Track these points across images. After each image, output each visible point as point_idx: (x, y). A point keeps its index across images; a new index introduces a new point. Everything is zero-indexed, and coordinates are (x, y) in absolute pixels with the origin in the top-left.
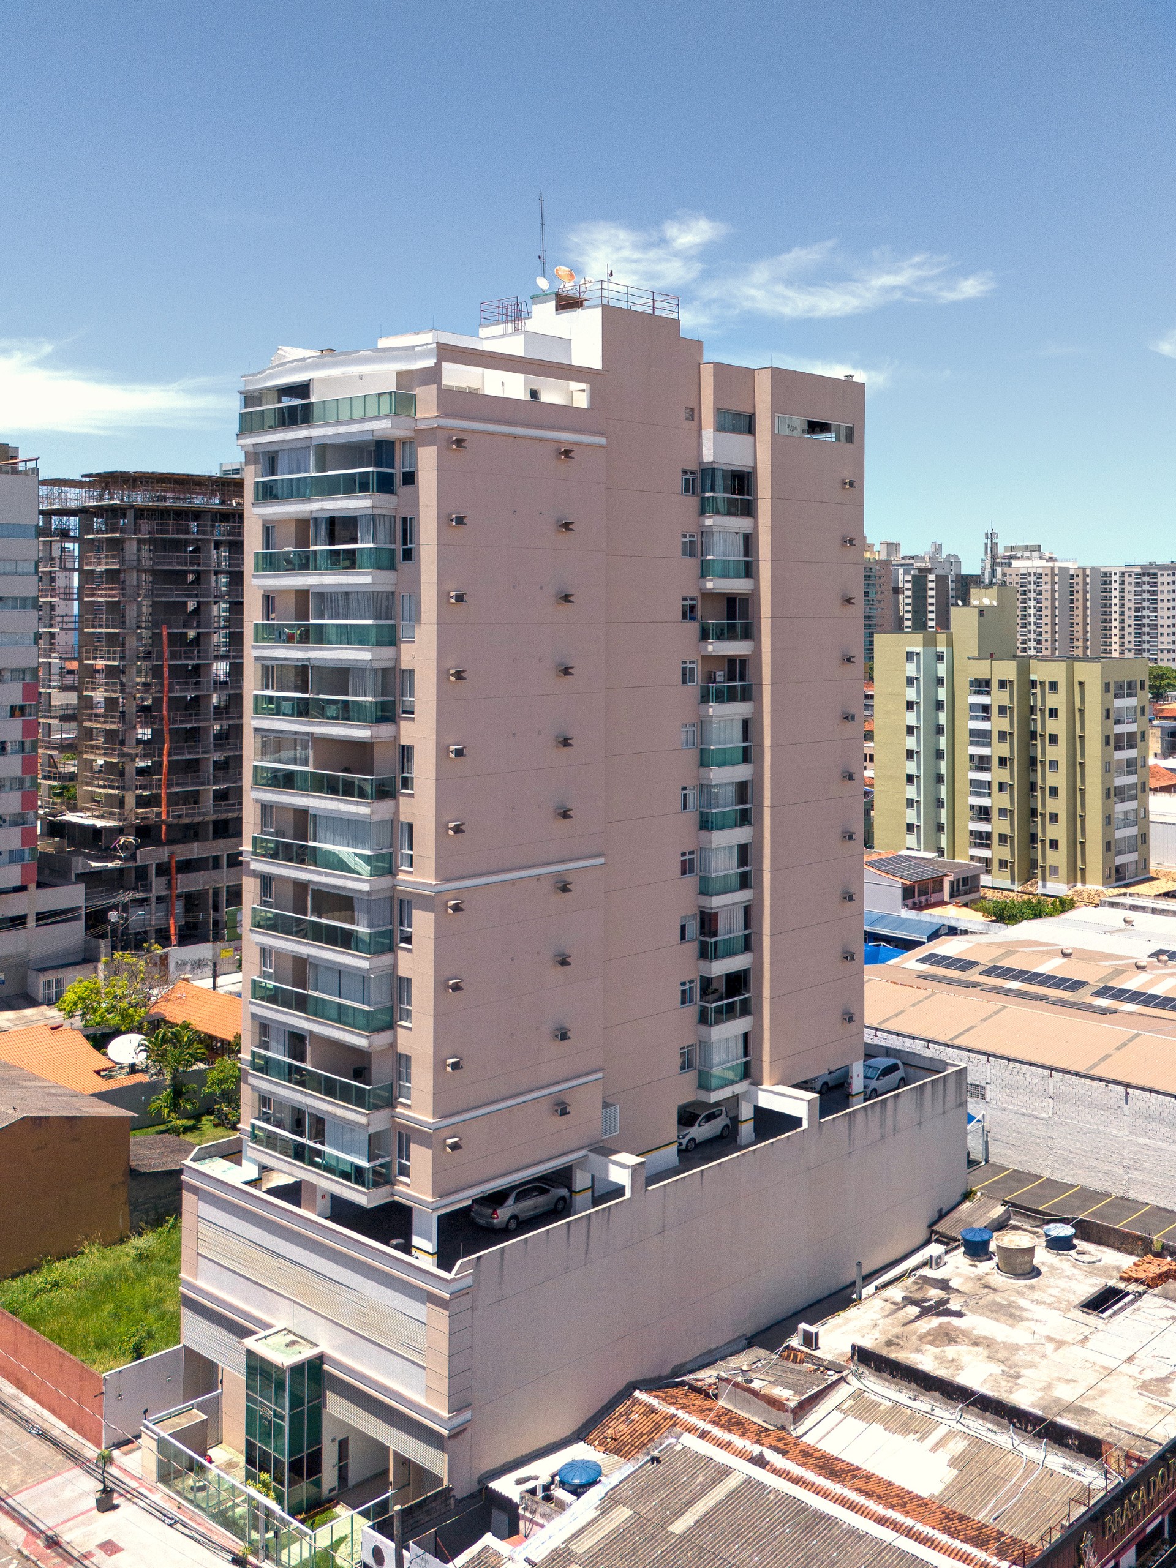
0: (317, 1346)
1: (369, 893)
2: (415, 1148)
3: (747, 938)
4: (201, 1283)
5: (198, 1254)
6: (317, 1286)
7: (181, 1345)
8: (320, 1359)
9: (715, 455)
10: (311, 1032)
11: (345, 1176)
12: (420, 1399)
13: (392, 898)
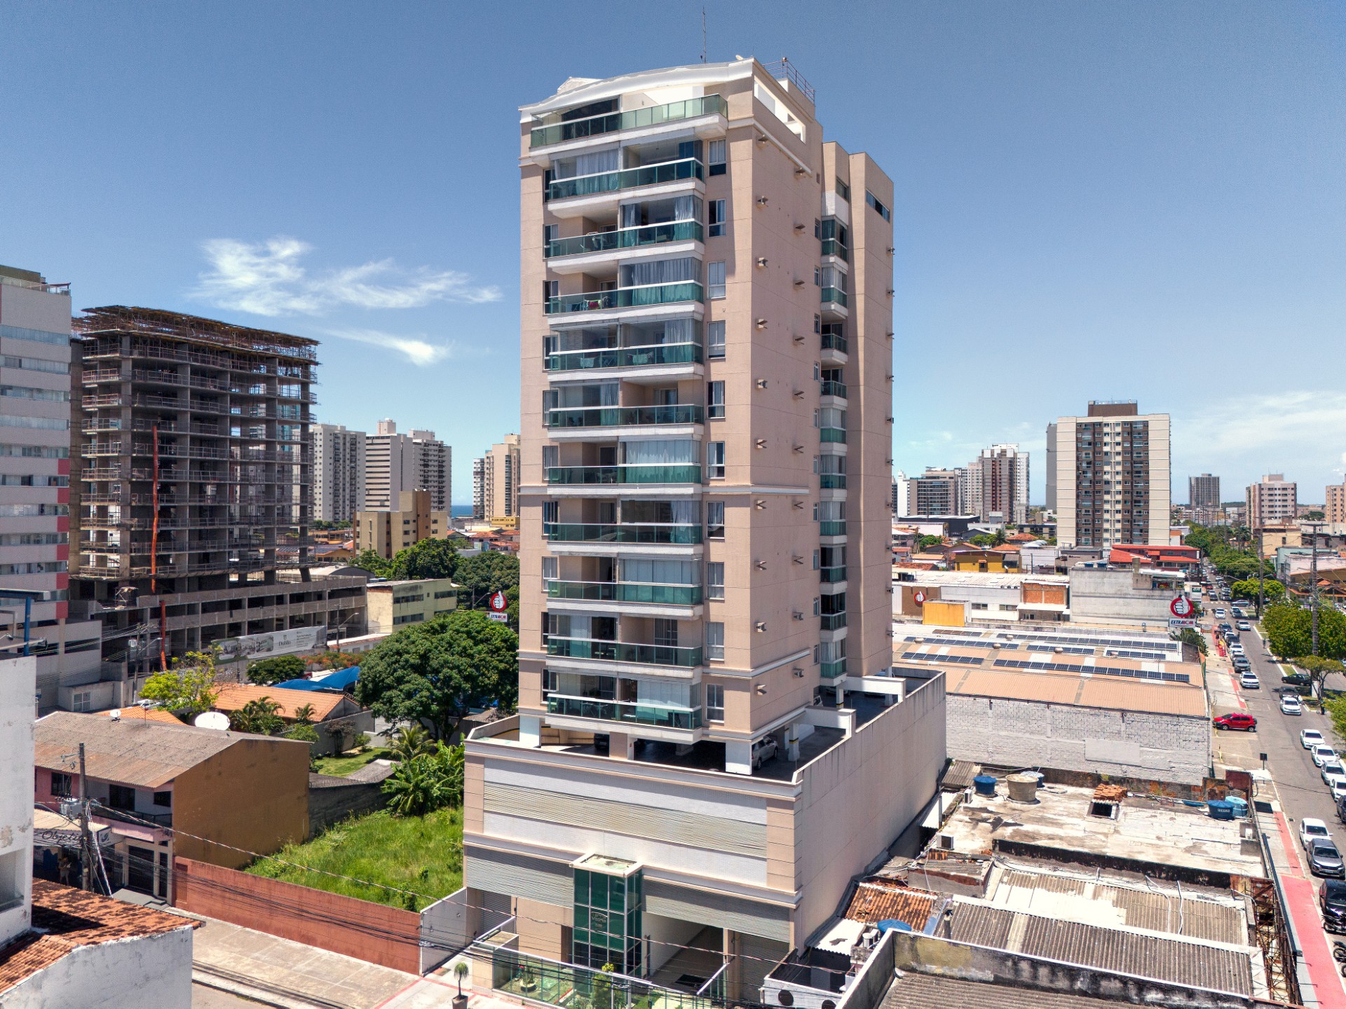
0: (634, 862)
1: (692, 496)
2: (729, 695)
3: (844, 570)
4: (487, 834)
5: (485, 811)
6: (632, 815)
7: (464, 888)
8: (640, 872)
9: (836, 210)
10: (621, 613)
11: (661, 722)
12: (763, 885)
13: (700, 503)
